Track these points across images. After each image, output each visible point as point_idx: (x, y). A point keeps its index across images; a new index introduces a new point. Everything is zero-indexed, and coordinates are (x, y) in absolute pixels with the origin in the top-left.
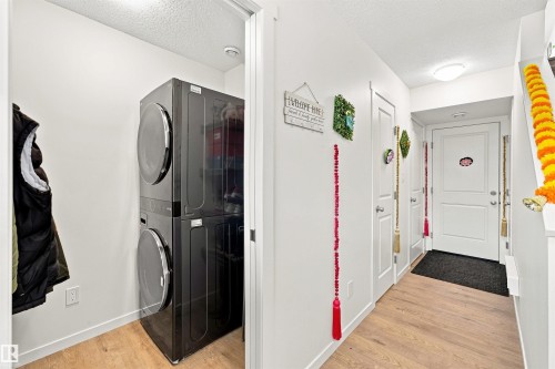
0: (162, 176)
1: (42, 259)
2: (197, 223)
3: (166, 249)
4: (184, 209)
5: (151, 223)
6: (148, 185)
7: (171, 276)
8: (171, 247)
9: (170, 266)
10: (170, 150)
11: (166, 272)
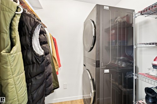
0: (92, 49)
1: (42, 87)
2: (107, 71)
3: (93, 80)
4: (101, 64)
5: (87, 67)
6: (86, 52)
7: (95, 93)
8: (95, 80)
9: (95, 88)
10: (95, 37)
11: (93, 91)
